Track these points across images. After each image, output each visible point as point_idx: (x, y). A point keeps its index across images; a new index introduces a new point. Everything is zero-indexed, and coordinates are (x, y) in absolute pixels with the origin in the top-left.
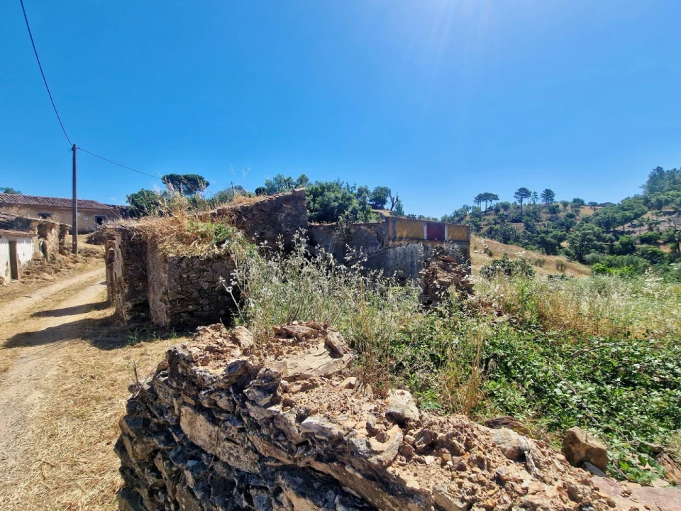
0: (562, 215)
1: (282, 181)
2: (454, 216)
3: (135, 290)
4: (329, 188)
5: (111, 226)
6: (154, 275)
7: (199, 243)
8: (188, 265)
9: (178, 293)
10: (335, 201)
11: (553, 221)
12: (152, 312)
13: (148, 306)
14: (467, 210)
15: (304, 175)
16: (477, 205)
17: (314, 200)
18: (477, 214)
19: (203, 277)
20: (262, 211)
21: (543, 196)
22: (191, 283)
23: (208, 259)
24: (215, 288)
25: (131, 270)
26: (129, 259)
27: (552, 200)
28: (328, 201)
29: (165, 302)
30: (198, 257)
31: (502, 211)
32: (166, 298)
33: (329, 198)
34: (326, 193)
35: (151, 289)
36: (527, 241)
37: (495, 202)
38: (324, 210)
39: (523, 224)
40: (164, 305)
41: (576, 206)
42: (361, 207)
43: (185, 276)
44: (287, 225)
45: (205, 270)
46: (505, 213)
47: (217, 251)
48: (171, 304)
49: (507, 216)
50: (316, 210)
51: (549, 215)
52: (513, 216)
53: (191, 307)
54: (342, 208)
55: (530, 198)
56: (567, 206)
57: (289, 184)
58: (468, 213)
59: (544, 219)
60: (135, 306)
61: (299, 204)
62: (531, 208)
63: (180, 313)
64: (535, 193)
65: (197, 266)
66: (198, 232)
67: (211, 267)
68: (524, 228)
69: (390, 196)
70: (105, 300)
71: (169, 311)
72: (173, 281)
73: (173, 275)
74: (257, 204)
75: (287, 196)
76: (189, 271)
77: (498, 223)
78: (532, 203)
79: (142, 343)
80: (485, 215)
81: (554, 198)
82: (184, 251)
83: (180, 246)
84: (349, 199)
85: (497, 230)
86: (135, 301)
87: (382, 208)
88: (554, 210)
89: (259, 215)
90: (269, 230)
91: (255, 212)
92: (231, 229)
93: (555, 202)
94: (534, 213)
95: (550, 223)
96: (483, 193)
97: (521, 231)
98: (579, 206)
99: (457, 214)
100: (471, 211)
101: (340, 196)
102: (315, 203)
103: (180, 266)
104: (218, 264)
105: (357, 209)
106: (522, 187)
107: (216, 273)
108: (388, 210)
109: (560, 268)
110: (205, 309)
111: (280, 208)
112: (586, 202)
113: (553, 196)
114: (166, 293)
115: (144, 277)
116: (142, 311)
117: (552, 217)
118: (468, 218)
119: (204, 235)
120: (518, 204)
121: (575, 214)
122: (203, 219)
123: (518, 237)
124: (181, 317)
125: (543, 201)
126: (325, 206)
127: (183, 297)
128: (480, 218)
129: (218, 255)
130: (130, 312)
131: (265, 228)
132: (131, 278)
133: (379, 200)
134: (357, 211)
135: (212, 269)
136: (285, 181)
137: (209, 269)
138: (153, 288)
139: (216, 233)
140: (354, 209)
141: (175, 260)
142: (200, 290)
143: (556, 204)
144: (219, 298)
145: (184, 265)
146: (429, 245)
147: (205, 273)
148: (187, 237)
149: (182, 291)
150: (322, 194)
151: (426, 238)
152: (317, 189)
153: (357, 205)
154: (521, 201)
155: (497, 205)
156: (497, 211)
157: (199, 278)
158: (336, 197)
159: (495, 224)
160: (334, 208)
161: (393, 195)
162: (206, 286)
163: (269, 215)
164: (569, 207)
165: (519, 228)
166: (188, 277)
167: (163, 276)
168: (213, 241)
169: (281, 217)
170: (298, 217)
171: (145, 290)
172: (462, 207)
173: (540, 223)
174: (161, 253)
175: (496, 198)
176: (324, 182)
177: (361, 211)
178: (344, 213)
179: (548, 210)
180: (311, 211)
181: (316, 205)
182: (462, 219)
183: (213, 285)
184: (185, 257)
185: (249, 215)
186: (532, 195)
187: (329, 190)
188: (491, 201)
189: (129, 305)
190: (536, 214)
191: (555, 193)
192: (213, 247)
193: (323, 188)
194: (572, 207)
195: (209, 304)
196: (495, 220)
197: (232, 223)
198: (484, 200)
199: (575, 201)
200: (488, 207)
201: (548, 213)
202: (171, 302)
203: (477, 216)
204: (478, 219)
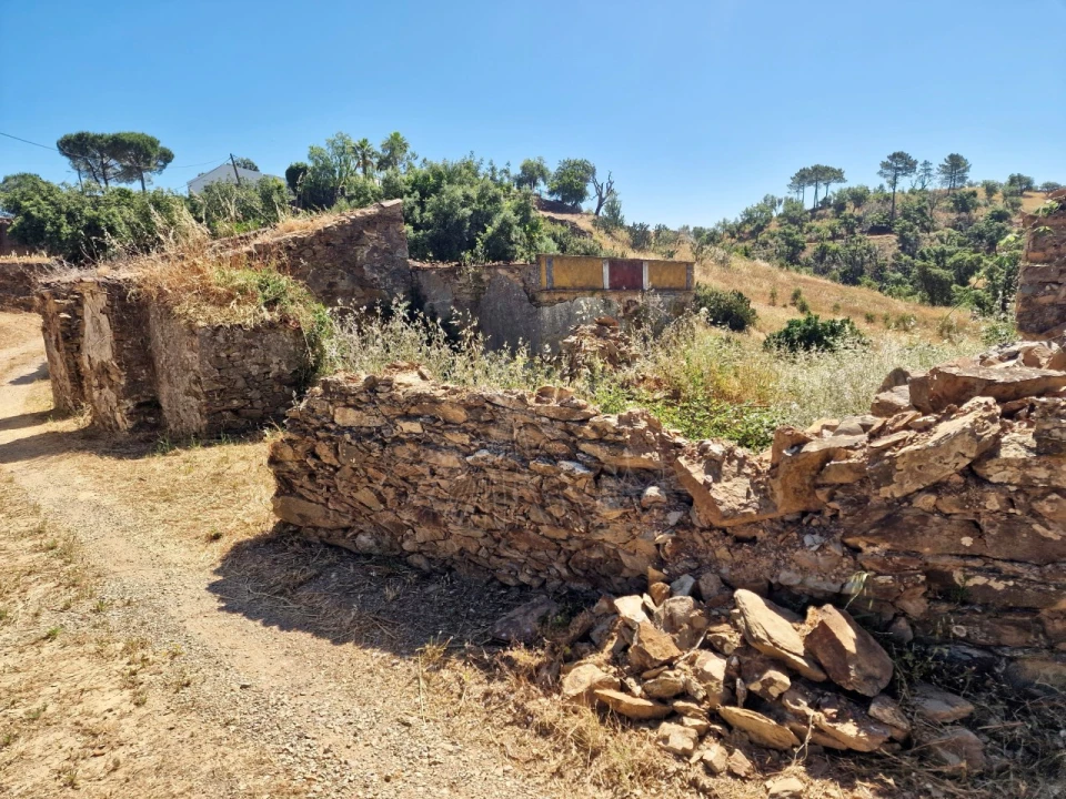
0: (981, 214)
1: (348, 150)
2: (745, 223)
3: (136, 381)
4: (451, 176)
5: (90, 279)
6: (168, 357)
7: (238, 304)
8: (227, 339)
9: (216, 381)
10: (463, 205)
11: (960, 229)
12: (166, 414)
13: (159, 406)
14: (773, 206)
15: (397, 135)
16: (794, 196)
17: (421, 204)
18: (794, 217)
19: (250, 357)
20: (328, 245)
21: (944, 170)
22: (233, 366)
23: (256, 329)
24: (268, 373)
25: (128, 349)
26: (122, 332)
27: (963, 179)
28: (450, 205)
29: (196, 395)
30: (240, 326)
31: (850, 209)
32: (198, 389)
33: (453, 200)
34: (446, 187)
35: (164, 378)
36: (899, 275)
37: (835, 187)
38: (443, 226)
39: (894, 238)
40: (194, 400)
41: (1012, 194)
42: (519, 217)
43: (223, 355)
44: (373, 268)
45: (252, 346)
46: (857, 213)
47: (267, 316)
48: (207, 397)
49: (859, 219)
50: (428, 226)
51: (954, 216)
52: (873, 220)
53: (235, 402)
54: (480, 220)
55: (914, 177)
56: (996, 192)
57: (364, 156)
58: (774, 214)
59: (942, 224)
60: (139, 406)
61: (391, 230)
62: (915, 199)
63: (220, 412)
64: (926, 163)
65: (240, 340)
66: (233, 287)
67: (261, 340)
68: (895, 248)
69: (595, 182)
70: (52, 408)
71: (204, 408)
72: (207, 362)
73: (207, 355)
74: (319, 233)
75: (369, 217)
76: (229, 348)
77: (841, 237)
78: (919, 187)
79: (178, 450)
80: (813, 217)
81: (967, 174)
82: (218, 316)
83: (209, 309)
84: (495, 199)
85: (837, 251)
86: (138, 399)
87: (575, 210)
88: (964, 203)
89: (323, 252)
90: (343, 278)
91: (316, 247)
92: (285, 280)
93: (970, 185)
94: (920, 213)
95: (954, 232)
96: (809, 166)
97: (890, 252)
98: (1021, 193)
99: (749, 217)
100: (780, 210)
101: (474, 193)
102: (423, 210)
103: (215, 340)
104: (271, 337)
105: (511, 222)
106: (897, 150)
107: (269, 350)
108: (587, 214)
109: (945, 333)
110: (256, 405)
111: (358, 238)
112: (1038, 183)
113: (967, 169)
114: (197, 381)
115: (148, 360)
116: (150, 414)
117: (959, 219)
118: (774, 227)
119: (243, 290)
120: (888, 190)
121: (1009, 211)
122: (235, 262)
123: (882, 268)
124: (223, 417)
125: (942, 183)
126: (444, 216)
127: (222, 386)
128: (801, 226)
129: (270, 322)
130: (130, 415)
131: (335, 274)
132: (128, 362)
133: (570, 190)
134: (510, 226)
135: (262, 344)
136: (355, 150)
137: (258, 344)
138: (169, 376)
139: (260, 287)
140: (505, 222)
141: (208, 331)
142: (247, 377)
143: (971, 189)
144: (276, 389)
145: (221, 339)
146: (613, 298)
147: (253, 350)
148: (219, 296)
149: (222, 377)
150: (436, 189)
151: (607, 285)
152: (426, 178)
153: (510, 214)
154: (894, 184)
155: (840, 195)
156: (840, 207)
157: (243, 358)
158: (467, 197)
159: (835, 237)
160: (461, 222)
161: (601, 178)
162: (255, 370)
163: (342, 252)
164: (998, 197)
165: (887, 246)
166: (228, 356)
167: (189, 356)
168: (260, 301)
169: (362, 253)
170: (391, 253)
171: (153, 380)
172: (760, 200)
173: (932, 234)
174: (184, 321)
175: (837, 175)
176: (440, 163)
177: (519, 225)
178: (484, 231)
179: (952, 204)
180: (417, 228)
181: (426, 214)
182: (760, 229)
183: (265, 370)
184: (221, 326)
185: (308, 253)
186: (919, 167)
187: (450, 182)
188: (827, 184)
189: (129, 404)
190: (924, 215)
191: (970, 161)
192: (261, 311)
193: (439, 176)
194: (1005, 196)
195: (261, 399)
196: (832, 229)
197: (281, 268)
198: (810, 183)
199: (1013, 180)
200: (820, 199)
201: (952, 211)
202: (206, 394)
203: (793, 221)
204: (796, 228)
